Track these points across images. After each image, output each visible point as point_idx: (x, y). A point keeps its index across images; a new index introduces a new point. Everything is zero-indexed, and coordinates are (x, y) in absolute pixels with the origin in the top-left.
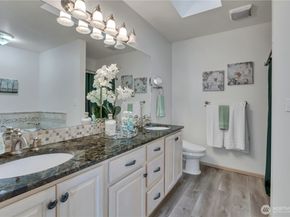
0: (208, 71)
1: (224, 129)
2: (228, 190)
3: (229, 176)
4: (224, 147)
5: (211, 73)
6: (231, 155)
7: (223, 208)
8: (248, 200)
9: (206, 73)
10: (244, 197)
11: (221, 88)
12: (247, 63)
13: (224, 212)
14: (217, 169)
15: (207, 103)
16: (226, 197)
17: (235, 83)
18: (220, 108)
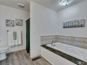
0: (8, 19)
1: (15, 39)
2: (18, 57)
3: (17, 53)
4: (15, 45)
5: (10, 20)
6: (17, 47)
7: (19, 63)
8: (24, 57)
9: (7, 20)
10: (23, 56)
11: (13, 26)
12: (21, 20)
13: (20, 64)
14: (12, 53)
15: (8, 31)
16: (19, 59)
17: (18, 25)
18: (14, 32)
